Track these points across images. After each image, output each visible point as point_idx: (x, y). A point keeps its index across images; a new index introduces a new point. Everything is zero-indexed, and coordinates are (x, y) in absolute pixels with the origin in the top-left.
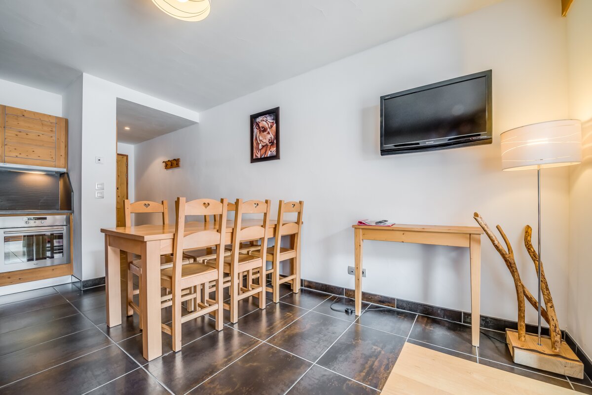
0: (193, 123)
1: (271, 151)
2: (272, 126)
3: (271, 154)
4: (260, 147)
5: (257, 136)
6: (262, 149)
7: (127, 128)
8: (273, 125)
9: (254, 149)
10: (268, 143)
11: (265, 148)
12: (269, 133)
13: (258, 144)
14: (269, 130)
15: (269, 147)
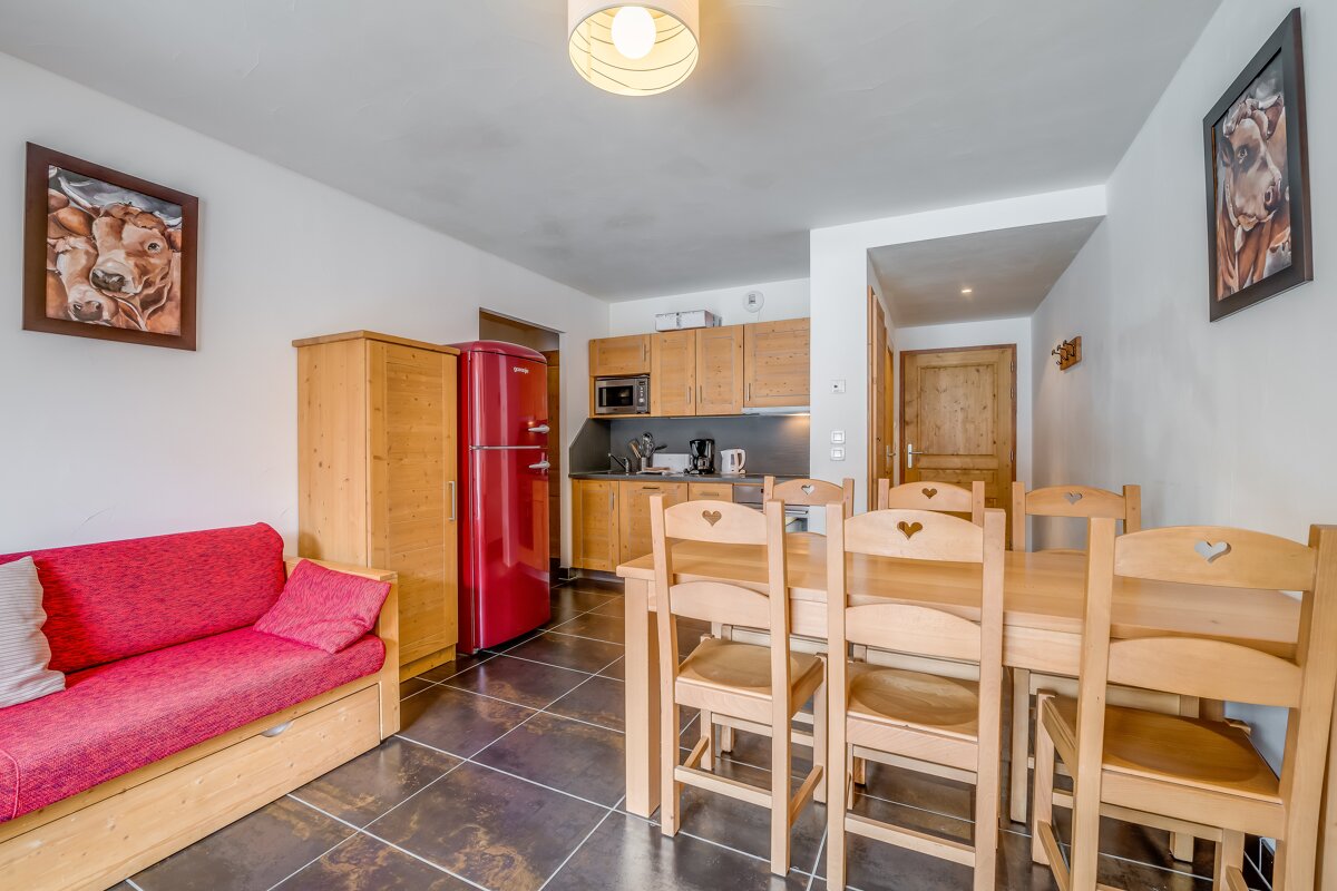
0: (1094, 224)
1: (1273, 250)
2: (1272, 126)
3: (1274, 265)
4: (1238, 243)
5: (1228, 198)
6: (1243, 249)
7: (967, 291)
8: (1279, 113)
9: (1221, 260)
10: (1263, 212)
11: (1253, 242)
12: (1264, 165)
13: (1231, 230)
14: (1263, 148)
15: (1266, 229)
